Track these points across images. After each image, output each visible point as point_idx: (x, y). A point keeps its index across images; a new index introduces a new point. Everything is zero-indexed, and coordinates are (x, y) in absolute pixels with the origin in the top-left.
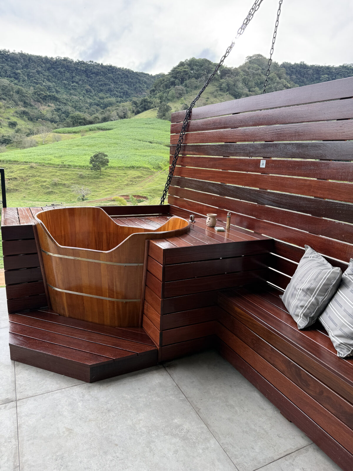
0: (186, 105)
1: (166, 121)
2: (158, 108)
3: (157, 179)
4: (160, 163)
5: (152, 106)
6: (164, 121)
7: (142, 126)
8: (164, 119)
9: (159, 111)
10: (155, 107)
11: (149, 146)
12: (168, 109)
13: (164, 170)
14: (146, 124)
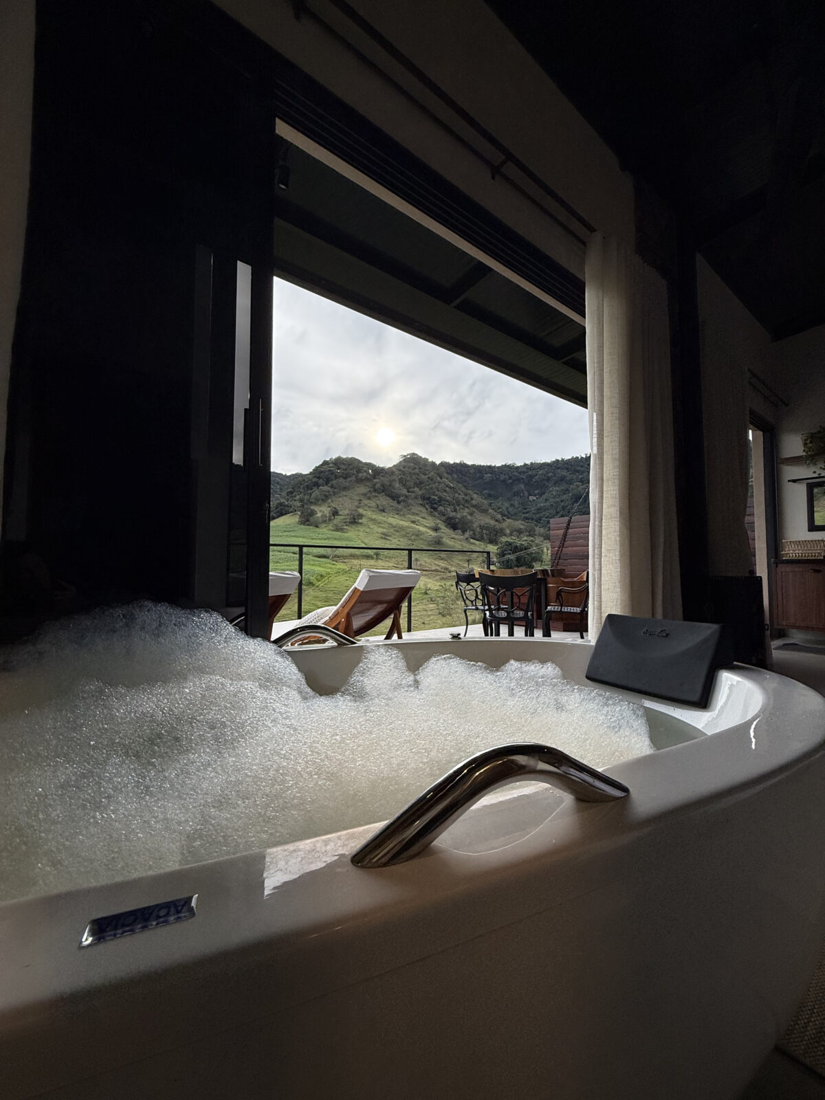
0: (335, 508)
1: (311, 527)
2: (299, 513)
3: (310, 598)
4: (311, 578)
5: (291, 510)
6: (308, 527)
7: (280, 534)
8: (308, 525)
9: (300, 516)
10: (296, 511)
11: (293, 557)
12: (313, 513)
13: (318, 586)
14: (285, 531)
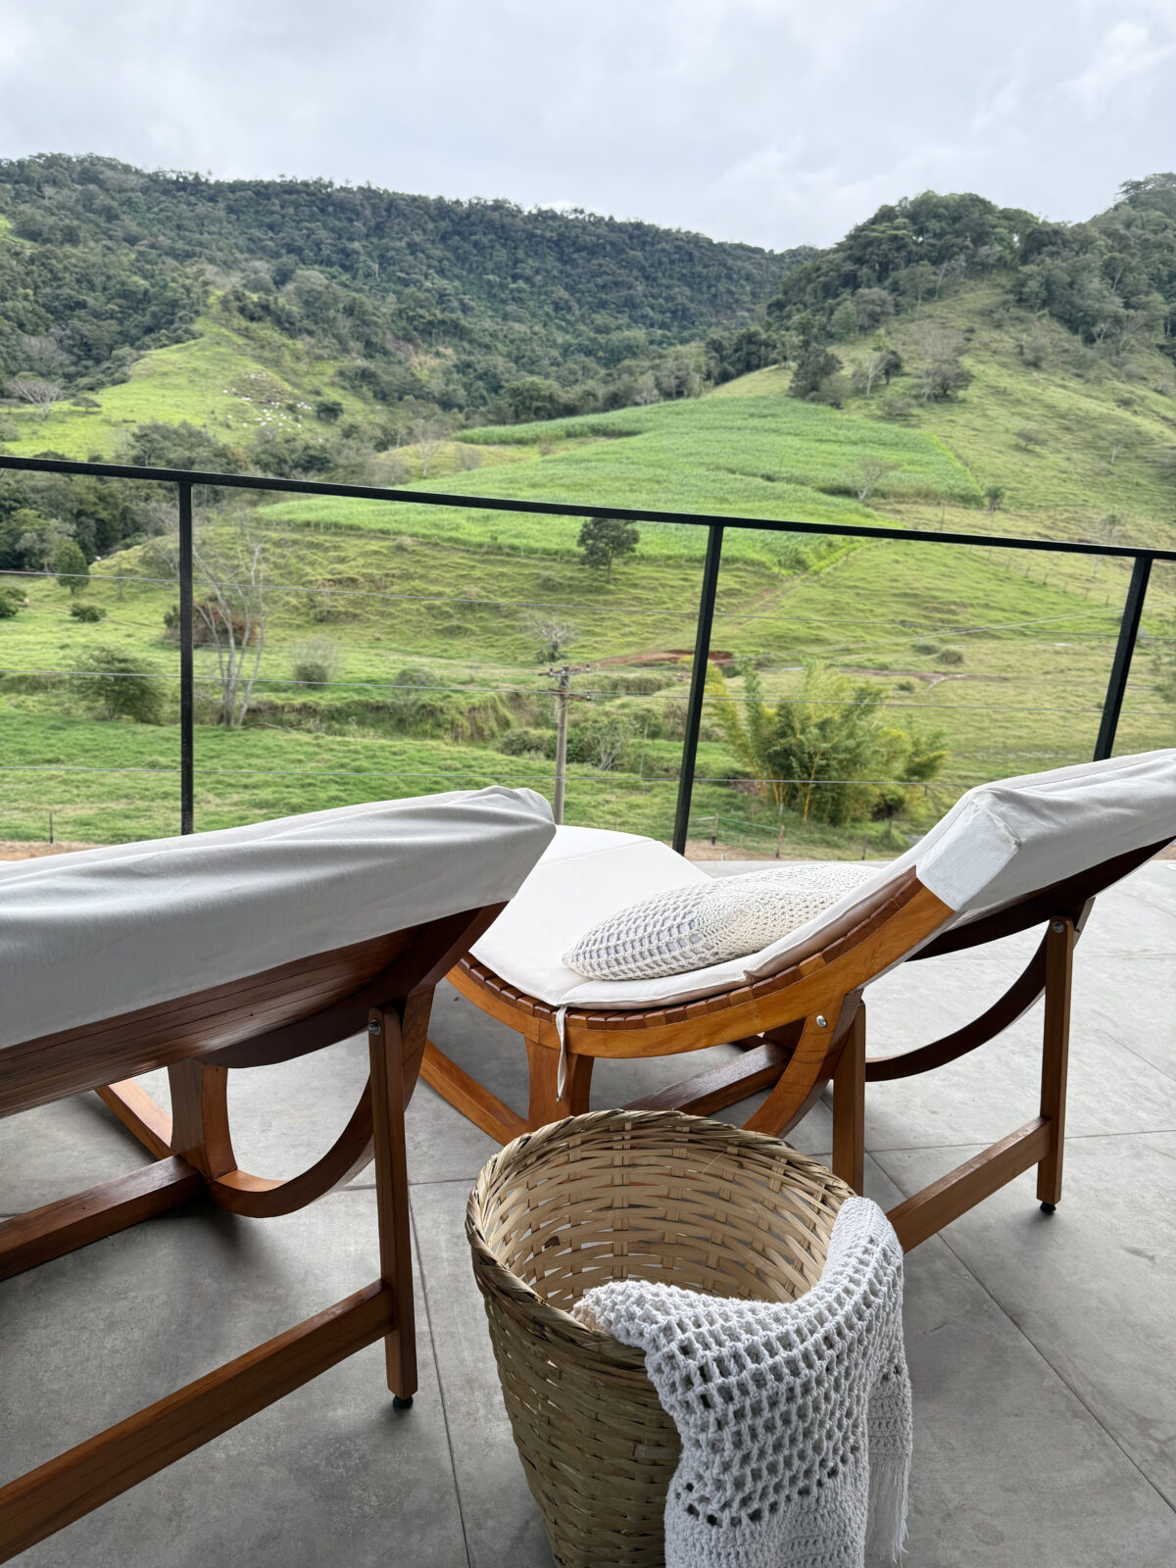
0: (894, 353)
1: (821, 407)
2: (793, 365)
3: (792, 602)
4: (802, 549)
5: (773, 355)
6: (812, 406)
7: (740, 423)
8: (813, 400)
9: (796, 375)
10: (785, 359)
11: (764, 488)
12: (830, 366)
13: (816, 573)
14: (752, 415)
